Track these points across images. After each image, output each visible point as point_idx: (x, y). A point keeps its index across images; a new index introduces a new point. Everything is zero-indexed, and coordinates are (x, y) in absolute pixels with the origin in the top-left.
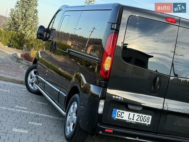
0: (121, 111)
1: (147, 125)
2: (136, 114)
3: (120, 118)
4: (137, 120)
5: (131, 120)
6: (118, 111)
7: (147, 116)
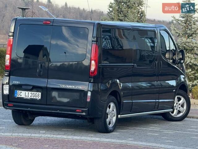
0: (20, 91)
1: (38, 99)
2: (30, 92)
3: (20, 96)
4: (31, 97)
5: (27, 97)
6: (18, 91)
7: (38, 93)
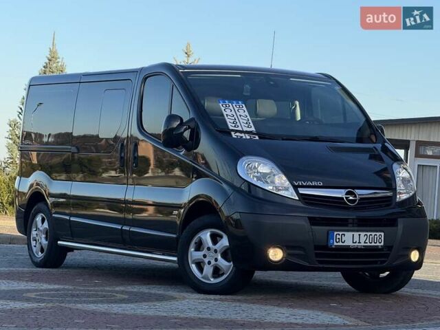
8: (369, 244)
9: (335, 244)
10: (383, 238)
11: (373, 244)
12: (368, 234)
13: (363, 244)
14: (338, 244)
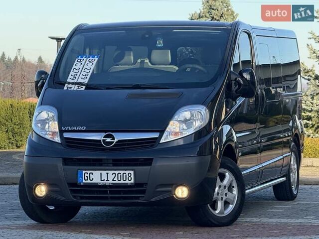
8: (117, 182)
9: (84, 181)
10: (132, 176)
11: (122, 182)
12: (117, 172)
13: (111, 181)
14: (87, 182)
